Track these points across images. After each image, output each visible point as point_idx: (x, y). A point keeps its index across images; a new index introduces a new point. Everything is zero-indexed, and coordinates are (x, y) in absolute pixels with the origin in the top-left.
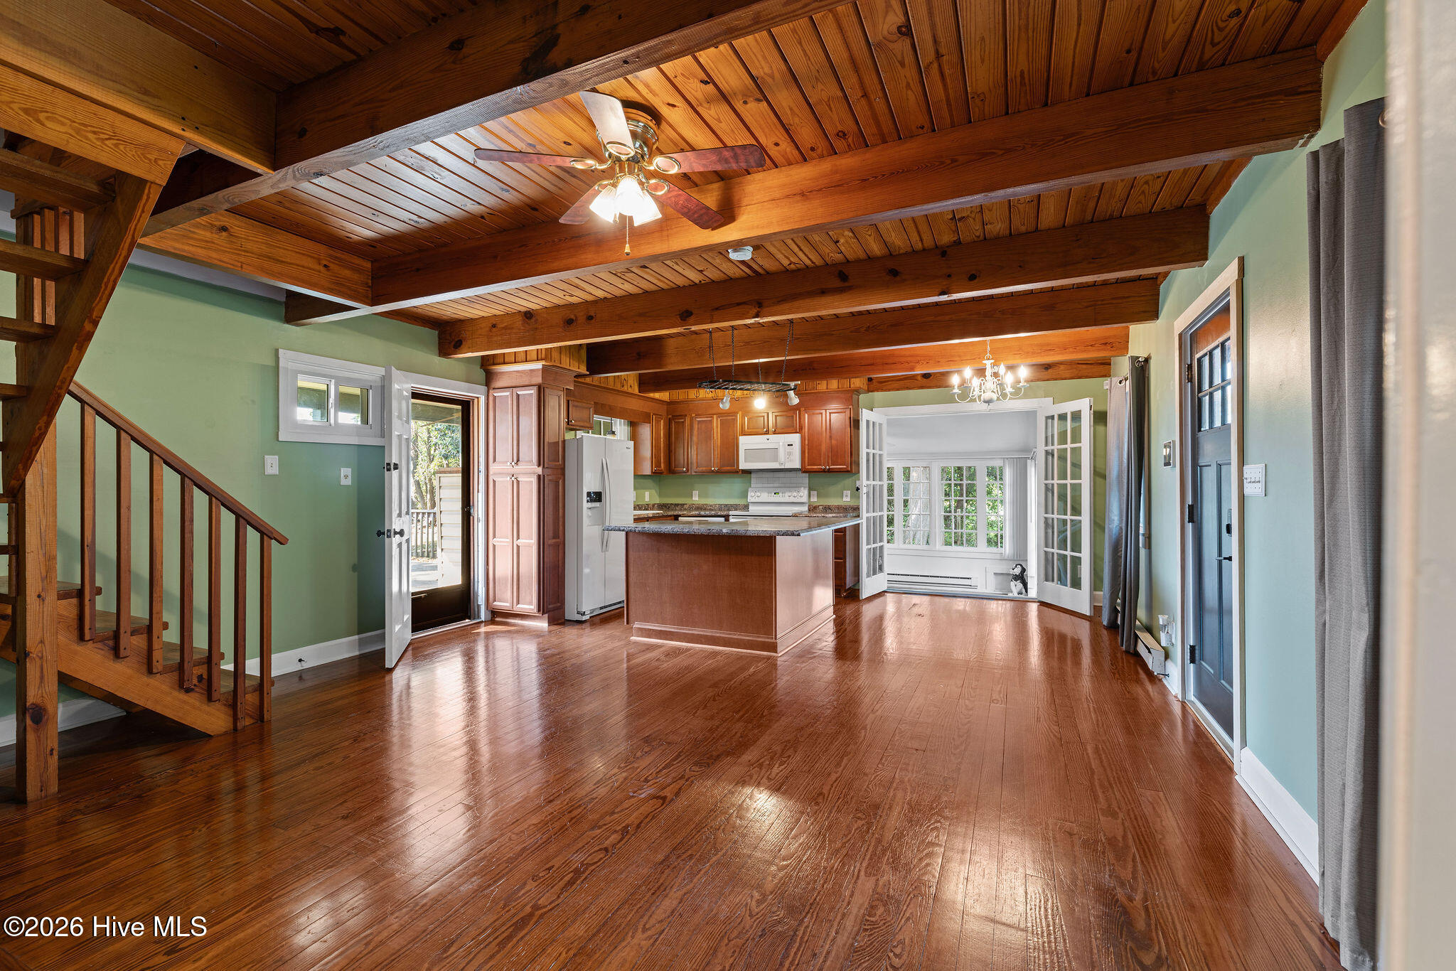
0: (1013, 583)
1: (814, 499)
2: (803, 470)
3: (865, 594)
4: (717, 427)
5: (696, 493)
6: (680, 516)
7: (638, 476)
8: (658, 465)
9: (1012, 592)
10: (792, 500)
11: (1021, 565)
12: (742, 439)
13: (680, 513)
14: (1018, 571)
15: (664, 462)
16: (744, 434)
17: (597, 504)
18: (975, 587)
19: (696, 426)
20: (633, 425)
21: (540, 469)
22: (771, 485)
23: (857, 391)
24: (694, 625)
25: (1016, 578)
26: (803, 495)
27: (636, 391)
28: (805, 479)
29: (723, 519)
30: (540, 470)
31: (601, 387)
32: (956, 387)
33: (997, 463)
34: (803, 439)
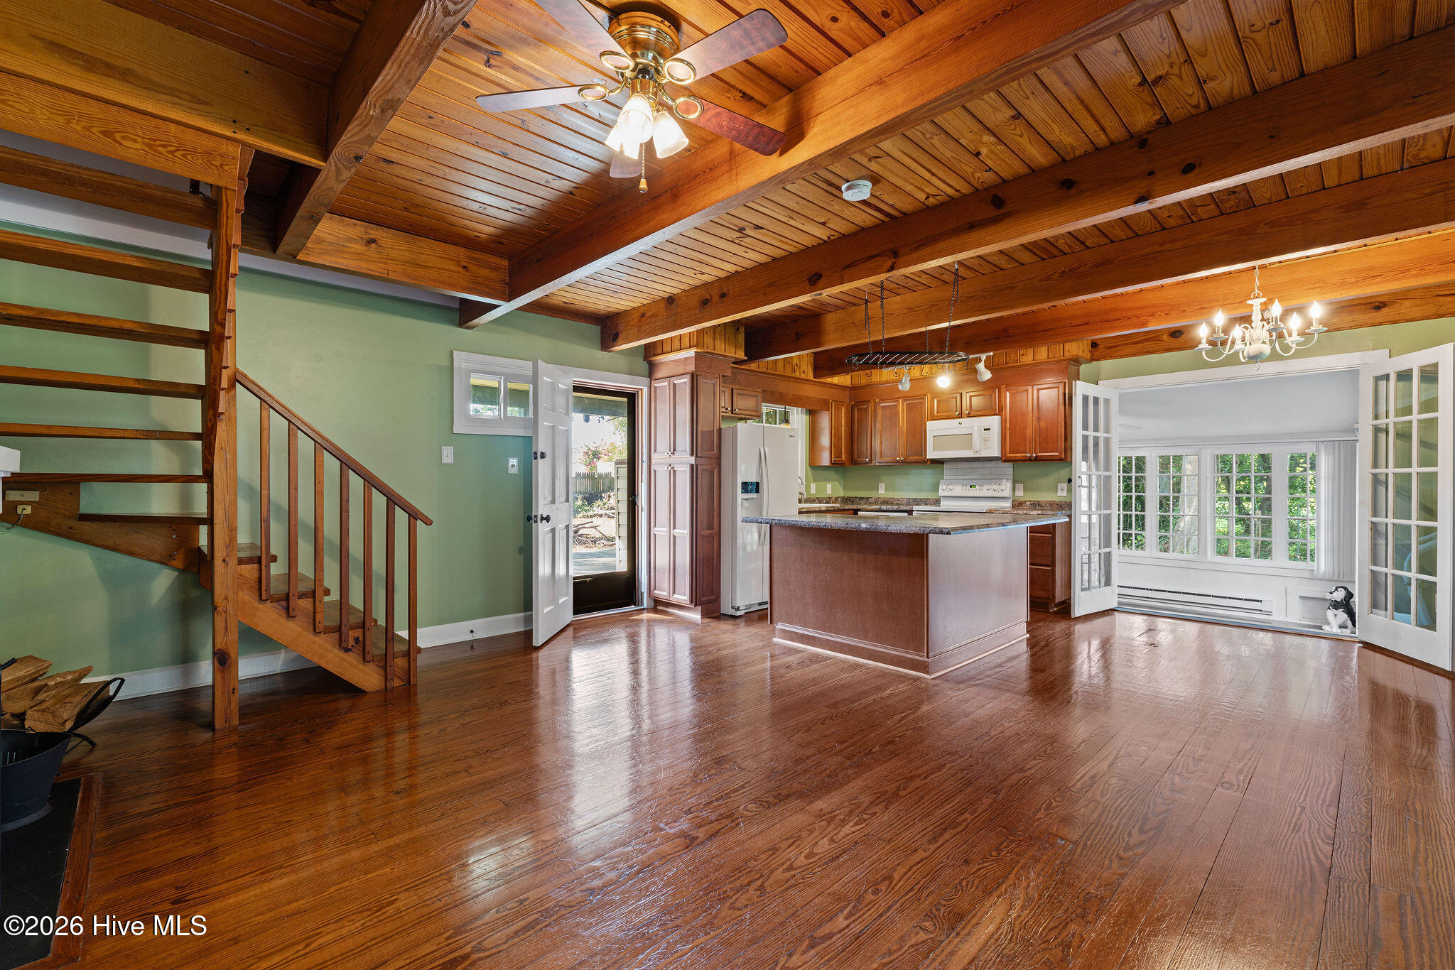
0: (1330, 613)
1: (1020, 493)
2: (1004, 459)
3: (1078, 611)
4: (903, 412)
5: (882, 487)
6: (860, 510)
7: (813, 465)
8: (838, 455)
9: (1329, 624)
10: (991, 494)
11: (1345, 589)
12: (930, 425)
13: (859, 507)
14: (1340, 595)
15: (846, 452)
16: (933, 418)
17: (754, 495)
18: (1269, 613)
19: (879, 412)
20: (812, 413)
21: (693, 458)
22: (968, 477)
23: (1077, 361)
24: (837, 631)
25: (1336, 605)
26: (1005, 488)
27: (810, 375)
28: (1008, 469)
29: (906, 514)
30: (692, 460)
31: (770, 374)
32: (1204, 341)
33: (1309, 449)
34: (1003, 422)
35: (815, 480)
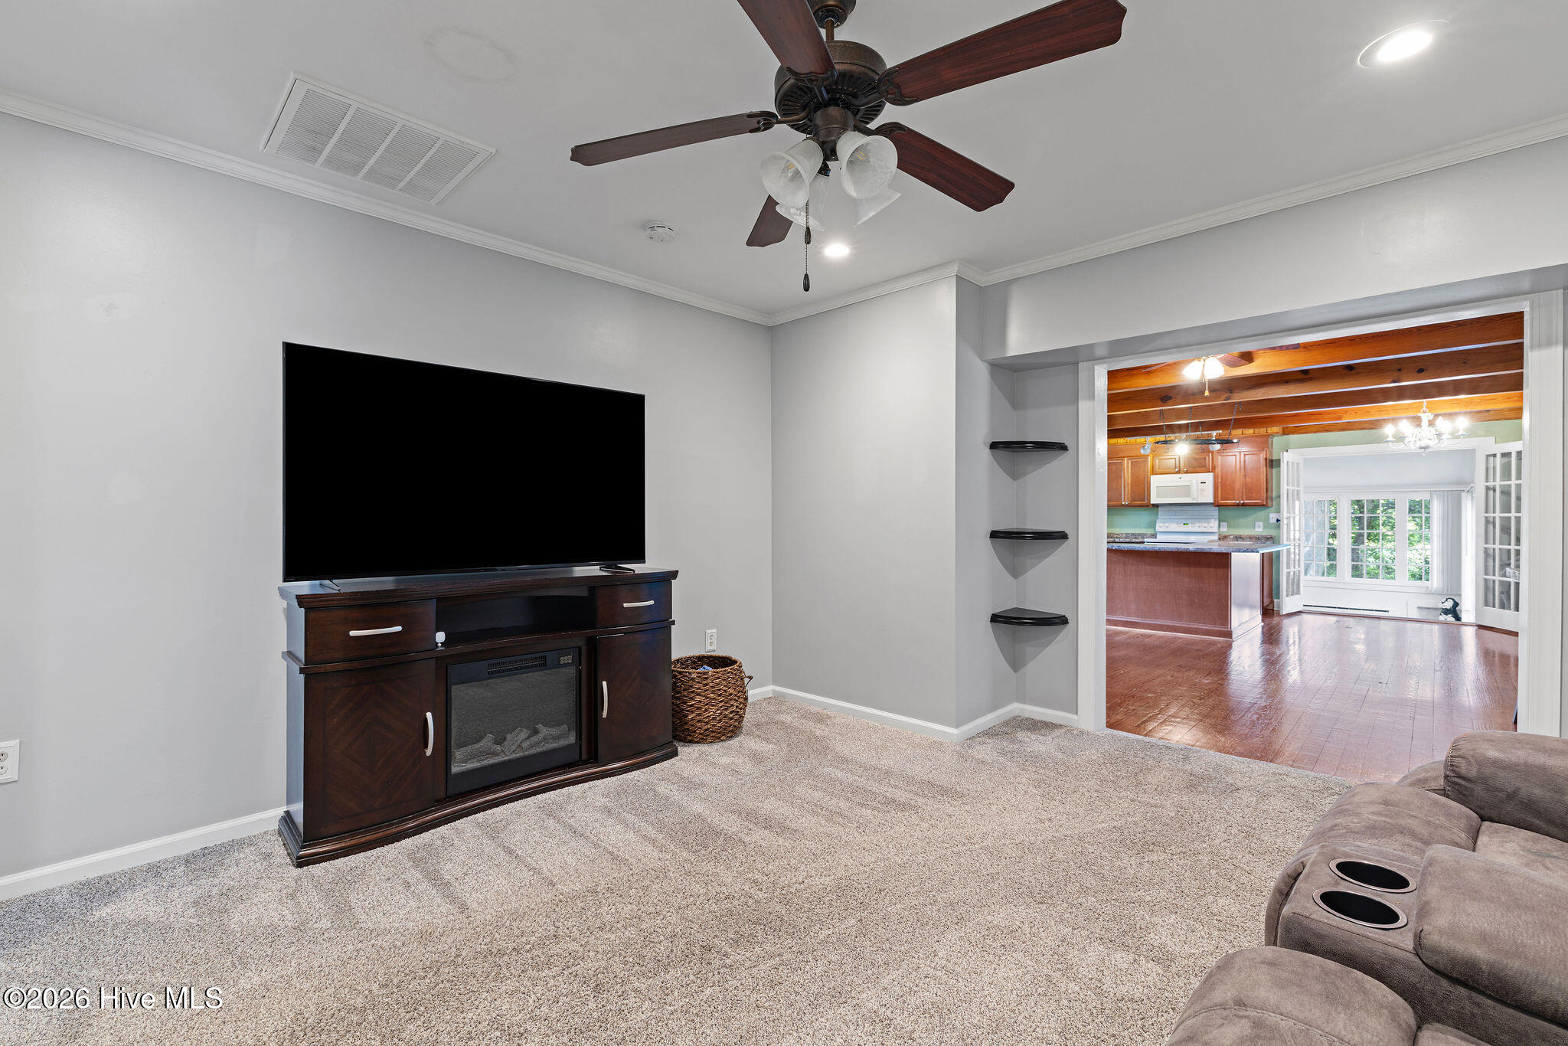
1: (1224, 529)
2: (1216, 504)
3: (1285, 611)
4: (1128, 468)
10: (1201, 530)
11: (1453, 600)
12: (1154, 478)
14: (1449, 605)
16: (1154, 473)
22: (1179, 517)
23: (1272, 435)
25: (1446, 612)
26: (1213, 525)
28: (1215, 511)
33: (1422, 497)
34: (1215, 478)
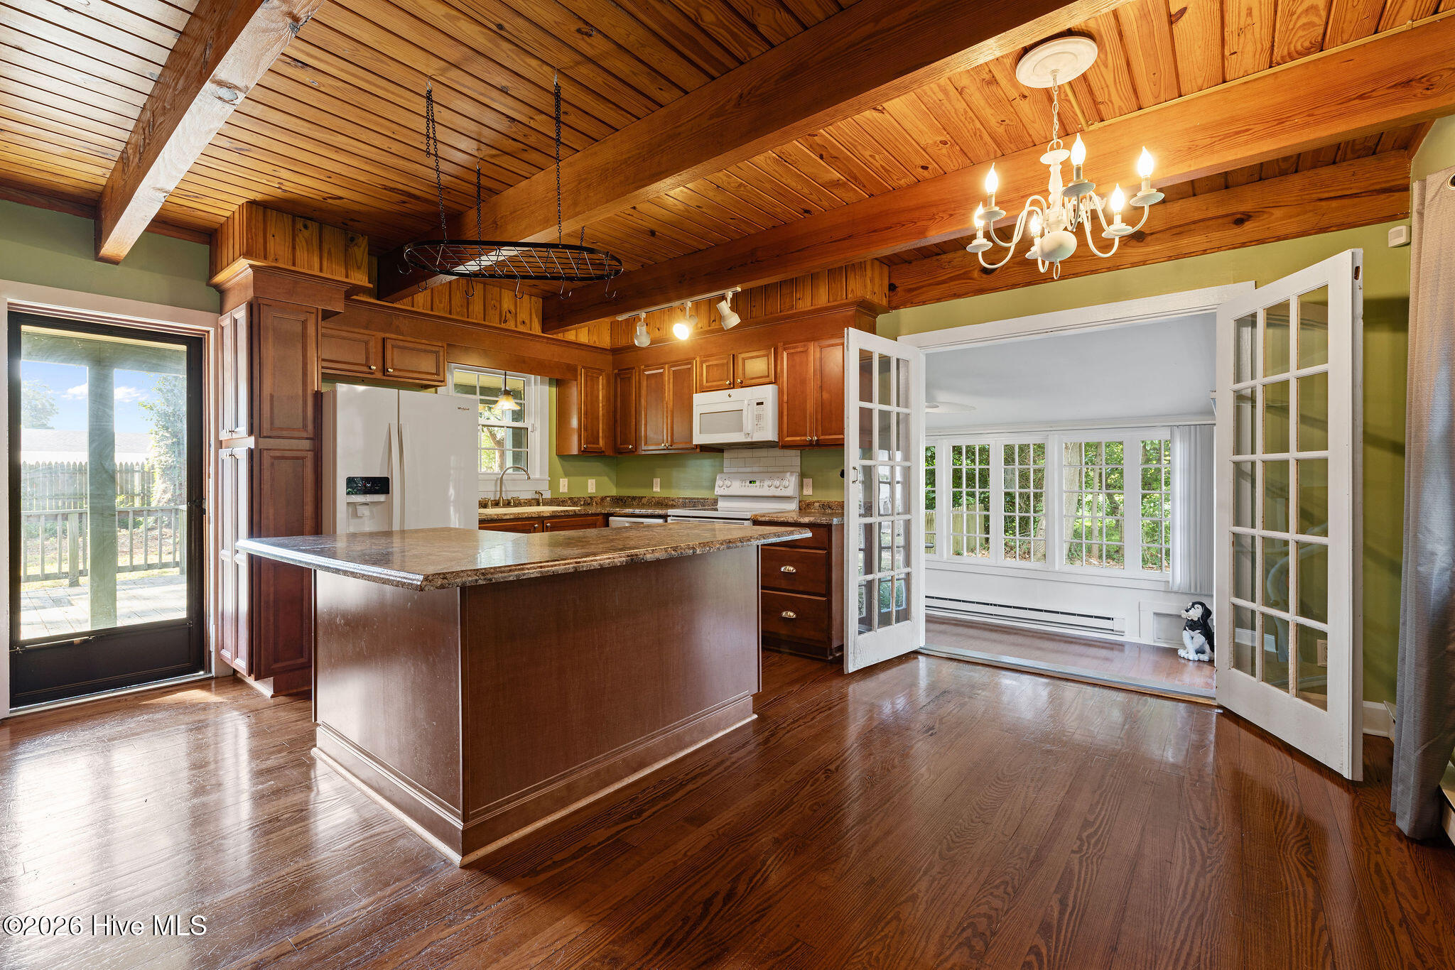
0: (1187, 634)
1: (808, 491)
2: (783, 444)
3: (851, 667)
4: (669, 382)
5: (657, 481)
6: (612, 515)
7: (563, 455)
8: (593, 438)
10: (773, 492)
11: (1202, 605)
12: (698, 399)
13: (612, 510)
14: (1196, 613)
15: (605, 437)
16: (704, 390)
18: (1121, 633)
19: (644, 383)
20: (559, 383)
21: (252, 439)
22: (748, 470)
23: (873, 307)
25: (1192, 625)
26: (789, 485)
27: (536, 329)
28: (794, 458)
29: (660, 521)
30: (251, 442)
31: (457, 320)
34: (780, 392)
35: (566, 475)
